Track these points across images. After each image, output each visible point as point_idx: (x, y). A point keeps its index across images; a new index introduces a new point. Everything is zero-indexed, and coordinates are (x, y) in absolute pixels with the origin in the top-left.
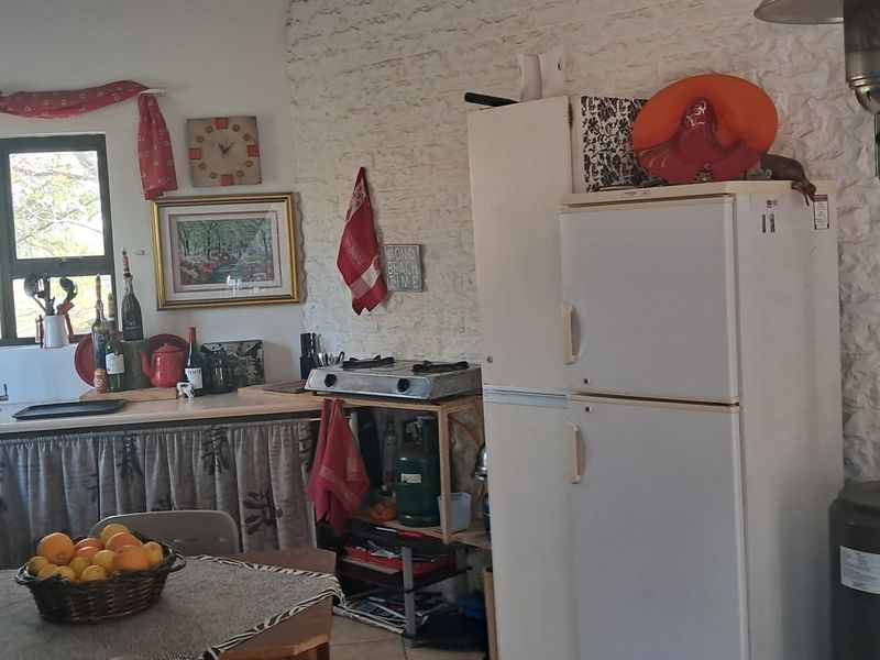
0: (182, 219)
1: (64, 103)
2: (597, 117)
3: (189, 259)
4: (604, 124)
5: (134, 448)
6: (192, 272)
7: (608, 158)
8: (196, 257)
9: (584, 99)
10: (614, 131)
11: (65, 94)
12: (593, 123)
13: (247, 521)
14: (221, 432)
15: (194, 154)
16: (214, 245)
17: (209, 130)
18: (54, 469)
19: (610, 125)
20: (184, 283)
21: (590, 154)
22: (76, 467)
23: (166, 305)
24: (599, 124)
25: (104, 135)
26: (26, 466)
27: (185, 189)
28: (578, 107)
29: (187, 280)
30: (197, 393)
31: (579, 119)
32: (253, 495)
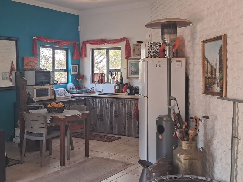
0: (132, 62)
1: (114, 42)
2: (152, 45)
3: (132, 70)
4: (154, 46)
5: (112, 101)
6: (132, 72)
7: (155, 53)
8: (133, 69)
9: (149, 42)
10: (157, 48)
11: (115, 40)
12: (151, 47)
13: (127, 117)
14: (125, 100)
15: (134, 50)
16: (136, 67)
17: (136, 46)
18: (101, 103)
19: (156, 47)
20: (131, 74)
21: (150, 52)
22: (104, 103)
23: (128, 78)
24: (153, 46)
25: (121, 47)
26: (99, 102)
27: (132, 57)
28: (147, 43)
29: (132, 74)
30: (128, 94)
31: (147, 46)
32: (128, 112)
